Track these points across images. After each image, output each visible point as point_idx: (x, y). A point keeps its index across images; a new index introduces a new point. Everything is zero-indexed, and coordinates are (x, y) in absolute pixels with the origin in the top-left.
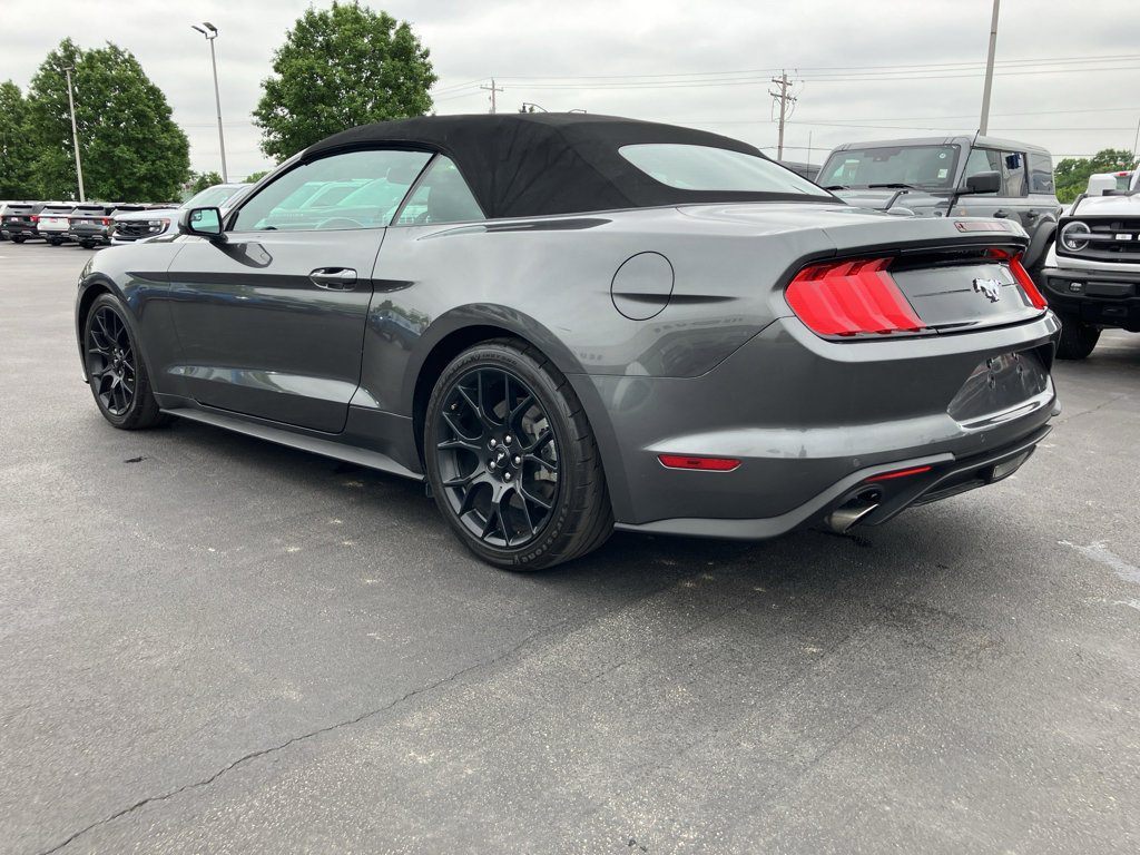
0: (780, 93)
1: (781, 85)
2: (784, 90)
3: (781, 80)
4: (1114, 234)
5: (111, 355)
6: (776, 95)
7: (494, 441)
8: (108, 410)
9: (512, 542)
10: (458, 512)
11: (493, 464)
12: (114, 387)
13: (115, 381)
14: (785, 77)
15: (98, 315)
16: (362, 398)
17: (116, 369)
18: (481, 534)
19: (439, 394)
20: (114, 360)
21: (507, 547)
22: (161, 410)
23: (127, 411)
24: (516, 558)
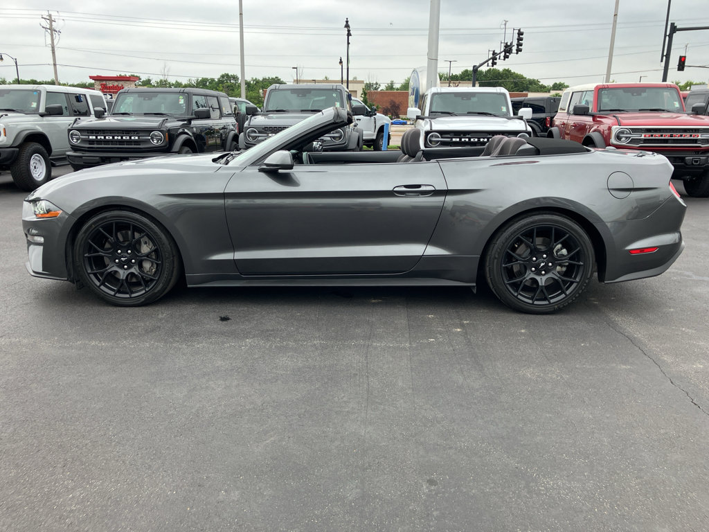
0: (48, 27)
1: (48, 21)
2: (51, 25)
3: (48, 18)
4: (452, 138)
5: (114, 257)
6: (46, 28)
7: (534, 259)
8: (114, 295)
9: (552, 301)
10: (516, 294)
11: (533, 269)
12: (124, 278)
13: (122, 274)
14: (50, 16)
15: (101, 227)
16: (432, 251)
17: (121, 265)
18: (531, 301)
19: (506, 241)
20: (119, 259)
21: (550, 303)
22: (188, 286)
23: (146, 292)
24: (556, 307)
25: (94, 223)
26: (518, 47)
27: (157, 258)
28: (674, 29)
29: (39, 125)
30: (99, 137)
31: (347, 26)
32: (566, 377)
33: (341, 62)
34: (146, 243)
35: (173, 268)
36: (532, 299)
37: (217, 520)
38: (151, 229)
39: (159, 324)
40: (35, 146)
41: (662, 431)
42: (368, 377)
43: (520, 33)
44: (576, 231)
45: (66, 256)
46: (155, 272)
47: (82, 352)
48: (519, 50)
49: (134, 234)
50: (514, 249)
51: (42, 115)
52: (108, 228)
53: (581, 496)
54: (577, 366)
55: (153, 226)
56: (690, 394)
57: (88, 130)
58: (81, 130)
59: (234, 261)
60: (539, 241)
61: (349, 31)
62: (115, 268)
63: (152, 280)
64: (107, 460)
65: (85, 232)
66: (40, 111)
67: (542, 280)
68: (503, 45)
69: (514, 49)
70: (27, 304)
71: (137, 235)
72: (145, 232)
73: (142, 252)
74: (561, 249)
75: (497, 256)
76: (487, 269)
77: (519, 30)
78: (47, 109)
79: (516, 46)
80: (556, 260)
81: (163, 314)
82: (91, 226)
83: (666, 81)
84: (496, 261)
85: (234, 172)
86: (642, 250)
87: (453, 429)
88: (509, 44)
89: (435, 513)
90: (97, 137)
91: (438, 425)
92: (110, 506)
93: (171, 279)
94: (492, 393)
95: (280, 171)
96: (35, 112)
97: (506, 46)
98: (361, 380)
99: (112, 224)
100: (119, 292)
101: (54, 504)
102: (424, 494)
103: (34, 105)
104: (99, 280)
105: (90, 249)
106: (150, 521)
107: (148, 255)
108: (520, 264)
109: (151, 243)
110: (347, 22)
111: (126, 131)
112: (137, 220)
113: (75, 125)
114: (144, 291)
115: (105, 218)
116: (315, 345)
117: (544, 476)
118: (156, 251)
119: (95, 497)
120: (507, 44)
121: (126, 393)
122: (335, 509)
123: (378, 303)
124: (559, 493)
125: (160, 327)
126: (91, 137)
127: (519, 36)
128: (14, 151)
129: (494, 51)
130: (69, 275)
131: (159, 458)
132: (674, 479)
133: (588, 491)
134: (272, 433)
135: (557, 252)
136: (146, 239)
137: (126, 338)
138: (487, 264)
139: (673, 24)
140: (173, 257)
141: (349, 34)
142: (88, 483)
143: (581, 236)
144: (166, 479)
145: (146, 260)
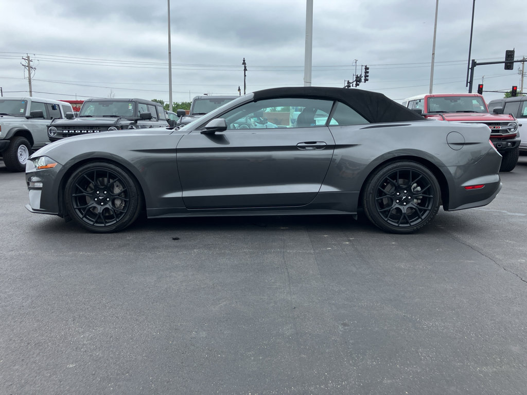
0: (27, 65)
1: (27, 61)
2: (29, 64)
3: (27, 58)
5: (94, 196)
6: (25, 66)
7: (398, 194)
8: (93, 225)
9: (412, 224)
10: (386, 220)
11: (398, 201)
12: (101, 212)
13: (100, 209)
14: (28, 57)
15: (86, 174)
16: (326, 188)
17: (99, 202)
18: (397, 225)
19: (378, 181)
20: (98, 198)
21: (411, 225)
22: (148, 217)
23: (117, 222)
24: (415, 228)
25: (80, 172)
26: (365, 78)
27: (126, 197)
28: (474, 64)
29: (25, 124)
30: (70, 131)
31: (244, 63)
32: (429, 267)
33: (239, 90)
34: (117, 186)
35: (138, 203)
36: (397, 223)
37: (192, 348)
38: (122, 175)
39: (128, 242)
40: (22, 139)
41: (504, 295)
42: (287, 269)
43: (367, 68)
44: (427, 173)
45: (58, 197)
46: (124, 207)
47: (73, 258)
48: (366, 80)
49: (109, 180)
50: (384, 187)
51: (28, 118)
52: (91, 175)
53: (453, 330)
54: (436, 261)
55: (124, 173)
56: (519, 275)
57: (62, 126)
58: (57, 126)
59: (183, 198)
60: (401, 181)
61: (245, 67)
62: (95, 205)
63: (121, 213)
64: (105, 316)
65: (74, 178)
66: (26, 115)
67: (404, 209)
68: (355, 77)
69: (363, 79)
70: (27, 233)
71: (111, 181)
72: (117, 177)
73: (115, 192)
74: (417, 187)
75: (372, 192)
76: (365, 201)
77: (366, 66)
78: (31, 113)
79: (364, 77)
80: (413, 195)
81: (129, 237)
82: (78, 174)
83: (471, 93)
84: (371, 195)
85: (183, 134)
86: (473, 187)
87: (355, 296)
88: (359, 76)
89: (351, 341)
90: (69, 131)
91: (343, 294)
92: (113, 341)
93: (135, 212)
94: (378, 276)
95: (217, 133)
96: (22, 115)
97: (357, 77)
98: (283, 271)
99: (94, 172)
100: (97, 222)
101: (71, 341)
102: (341, 331)
103: (22, 111)
104: (82, 214)
105: (77, 190)
106: (144, 349)
107: (119, 195)
108: (388, 197)
109: (121, 187)
110: (244, 61)
111: (90, 126)
112: (112, 169)
113: (53, 123)
114: (115, 221)
115: (89, 168)
116: (245, 252)
117: (425, 320)
118: (125, 192)
119: (100, 336)
120: (357, 76)
121: (111, 280)
122: (278, 340)
123: (287, 229)
124: (437, 329)
125: (129, 244)
126: (64, 131)
127: (366, 70)
128: (6, 142)
129: (348, 81)
130: (60, 211)
131: (143, 315)
132: (517, 320)
133: (458, 328)
134: (223, 300)
135: (414, 189)
136: (117, 183)
137: (105, 250)
138: (365, 198)
139: (473, 61)
140: (138, 195)
141: (245, 70)
142: (93, 329)
143: (430, 177)
144: (150, 326)
145: (117, 198)
